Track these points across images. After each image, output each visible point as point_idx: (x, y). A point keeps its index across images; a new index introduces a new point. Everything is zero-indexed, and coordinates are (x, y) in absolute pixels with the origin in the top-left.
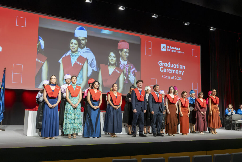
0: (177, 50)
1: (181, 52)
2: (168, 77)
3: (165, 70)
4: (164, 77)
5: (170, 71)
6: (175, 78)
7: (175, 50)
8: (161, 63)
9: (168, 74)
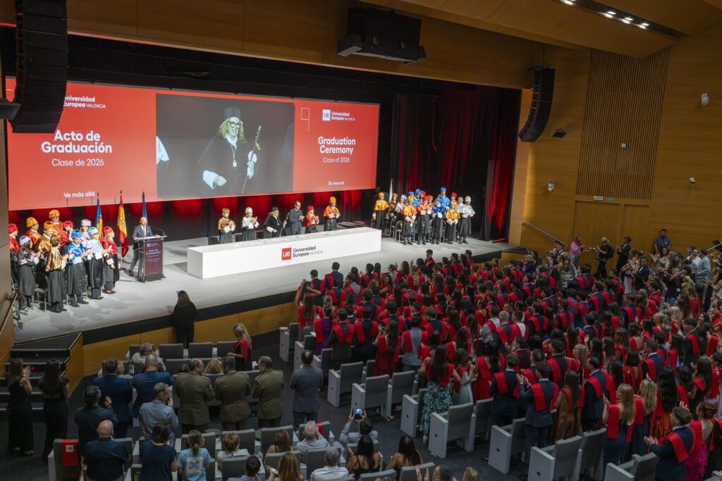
0: (345, 117)
1: (351, 119)
2: (331, 160)
3: (327, 150)
4: (325, 160)
5: (334, 150)
6: (340, 160)
7: (343, 116)
8: (322, 141)
9: (331, 155)
